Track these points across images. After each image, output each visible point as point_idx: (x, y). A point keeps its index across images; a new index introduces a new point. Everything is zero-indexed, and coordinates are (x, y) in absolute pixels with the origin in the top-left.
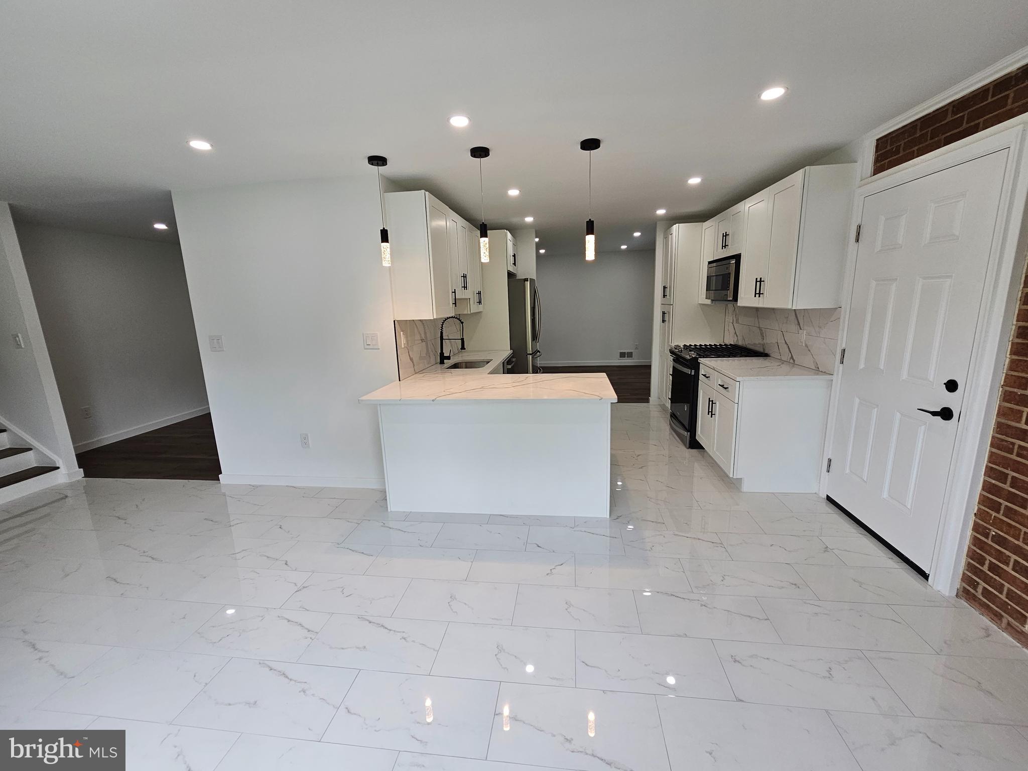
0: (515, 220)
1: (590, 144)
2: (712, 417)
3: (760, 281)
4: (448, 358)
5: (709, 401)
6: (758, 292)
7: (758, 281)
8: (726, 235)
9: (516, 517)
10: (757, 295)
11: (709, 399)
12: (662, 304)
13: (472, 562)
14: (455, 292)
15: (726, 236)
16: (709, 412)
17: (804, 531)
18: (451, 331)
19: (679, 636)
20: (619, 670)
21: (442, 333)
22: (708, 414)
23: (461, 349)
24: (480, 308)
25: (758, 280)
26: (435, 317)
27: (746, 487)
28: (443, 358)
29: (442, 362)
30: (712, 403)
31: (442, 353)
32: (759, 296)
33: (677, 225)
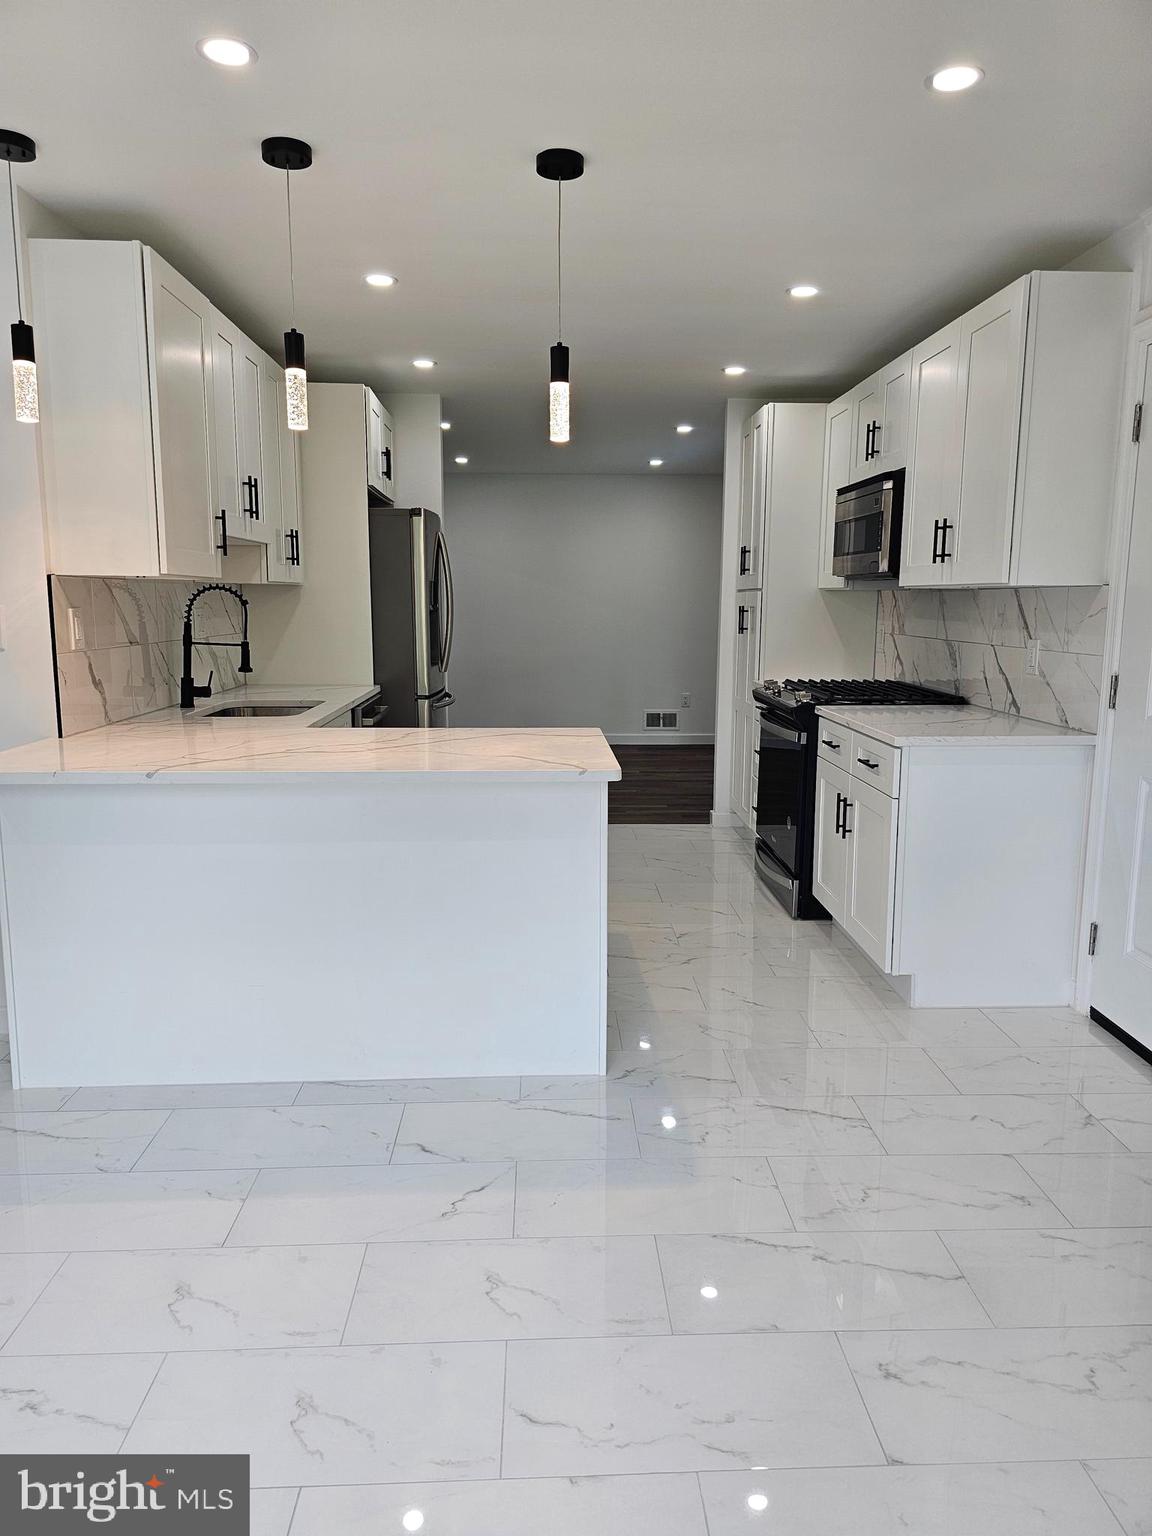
0: (389, 363)
1: (560, 164)
2: (844, 837)
3: (945, 527)
4: (205, 692)
5: (839, 801)
6: (939, 552)
7: (940, 528)
8: (874, 427)
9: (370, 1085)
10: (938, 559)
11: (839, 795)
12: (739, 591)
13: (244, 1200)
14: (223, 518)
15: (873, 431)
16: (838, 826)
17: (1044, 1084)
18: (215, 624)
19: (763, 1330)
20: (612, 1425)
21: (188, 627)
22: (838, 832)
23: (240, 670)
24: (296, 574)
25: (941, 524)
26: (164, 571)
27: (919, 997)
28: (190, 693)
29: (187, 703)
30: (846, 805)
31: (187, 680)
32: (943, 561)
33: (771, 404)
